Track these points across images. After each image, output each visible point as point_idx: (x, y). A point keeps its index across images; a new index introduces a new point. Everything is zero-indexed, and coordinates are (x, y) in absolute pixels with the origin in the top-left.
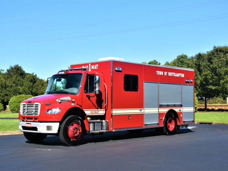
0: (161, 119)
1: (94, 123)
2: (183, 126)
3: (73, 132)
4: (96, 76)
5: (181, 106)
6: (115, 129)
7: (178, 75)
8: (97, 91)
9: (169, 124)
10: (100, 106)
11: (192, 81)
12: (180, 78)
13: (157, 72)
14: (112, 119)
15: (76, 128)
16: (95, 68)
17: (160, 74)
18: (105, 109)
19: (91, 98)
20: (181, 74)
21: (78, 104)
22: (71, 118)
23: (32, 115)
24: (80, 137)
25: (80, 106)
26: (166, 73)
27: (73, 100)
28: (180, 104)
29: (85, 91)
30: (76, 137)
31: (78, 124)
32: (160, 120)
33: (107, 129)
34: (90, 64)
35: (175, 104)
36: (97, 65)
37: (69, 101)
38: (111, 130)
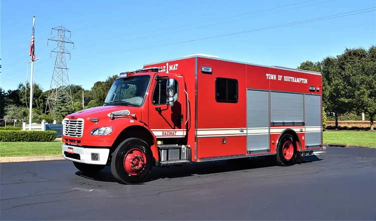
0: (274, 144)
1: (167, 149)
2: (306, 152)
3: (132, 163)
4: (169, 79)
5: (303, 124)
6: (201, 159)
7: (298, 80)
8: (171, 101)
9: (285, 150)
10: (178, 124)
11: (319, 89)
12: (301, 84)
13: (267, 75)
14: (196, 143)
15: (136, 158)
16: (175, 69)
17: (272, 78)
18: (187, 128)
19: (163, 113)
20: (302, 79)
21: (141, 122)
22: (129, 141)
23: (75, 136)
24: (143, 172)
25: (145, 124)
26: (280, 77)
27: (134, 115)
28: (301, 122)
29: (154, 102)
30: (137, 171)
31: (141, 151)
32: (272, 145)
33: (190, 158)
34: (167, 64)
35: (295, 122)
36: (177, 65)
37: (127, 116)
38: (195, 160)
